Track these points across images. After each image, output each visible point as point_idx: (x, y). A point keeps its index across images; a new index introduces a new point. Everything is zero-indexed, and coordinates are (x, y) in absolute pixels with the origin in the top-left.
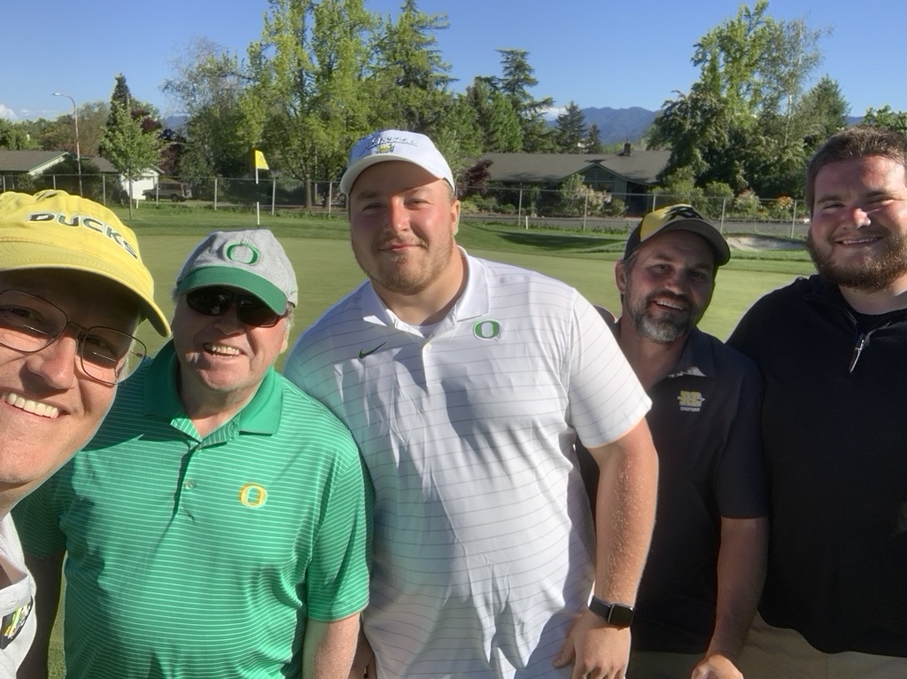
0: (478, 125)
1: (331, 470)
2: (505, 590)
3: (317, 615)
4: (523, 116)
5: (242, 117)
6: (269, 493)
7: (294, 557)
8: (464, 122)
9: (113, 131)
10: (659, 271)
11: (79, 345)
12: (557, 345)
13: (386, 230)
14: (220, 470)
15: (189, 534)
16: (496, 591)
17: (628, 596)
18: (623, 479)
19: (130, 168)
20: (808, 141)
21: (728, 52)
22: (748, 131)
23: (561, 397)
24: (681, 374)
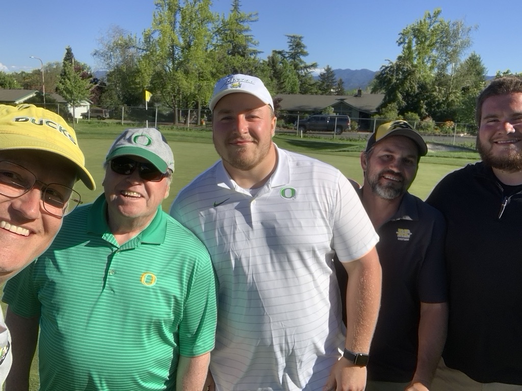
0: (274, 78)
1: (194, 268)
2: (292, 342)
3: (185, 353)
4: (300, 73)
5: (139, 71)
6: (157, 278)
7: (172, 317)
9: (64, 79)
10: (386, 158)
11: (42, 194)
12: (328, 203)
13: (234, 132)
14: (130, 264)
15: (112, 300)
16: (287, 343)
17: (365, 349)
18: (363, 282)
19: (74, 100)
20: (463, 89)
21: (418, 38)
22: (429, 84)
23: (329, 233)
24: (399, 219)
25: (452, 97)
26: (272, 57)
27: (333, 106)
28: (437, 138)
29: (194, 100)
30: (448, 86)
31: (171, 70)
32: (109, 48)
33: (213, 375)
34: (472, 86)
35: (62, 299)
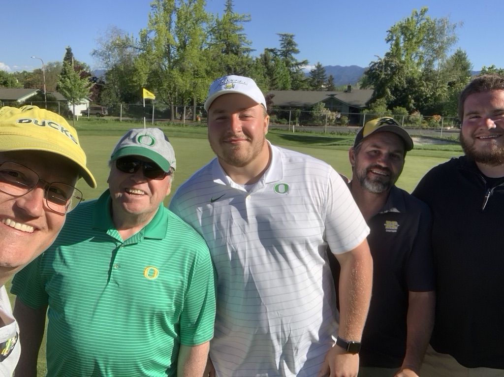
0: (266, 75)
1: (194, 261)
2: (288, 331)
3: (185, 342)
4: (291, 70)
5: (136, 70)
6: (160, 272)
7: (174, 308)
8: (259, 73)
9: (65, 78)
10: (373, 154)
11: (45, 193)
12: (320, 198)
13: (228, 132)
14: (133, 258)
15: (116, 293)
16: (283, 331)
17: (357, 337)
18: (354, 273)
19: (74, 98)
20: (450, 84)
21: (405, 35)
22: (416, 79)
23: (321, 226)
24: (387, 212)
25: (439, 92)
26: (265, 55)
27: (324, 102)
28: (424, 131)
29: (189, 97)
30: (435, 81)
31: (167, 68)
32: (107, 47)
33: (213, 362)
34: (458, 81)
35: (69, 292)
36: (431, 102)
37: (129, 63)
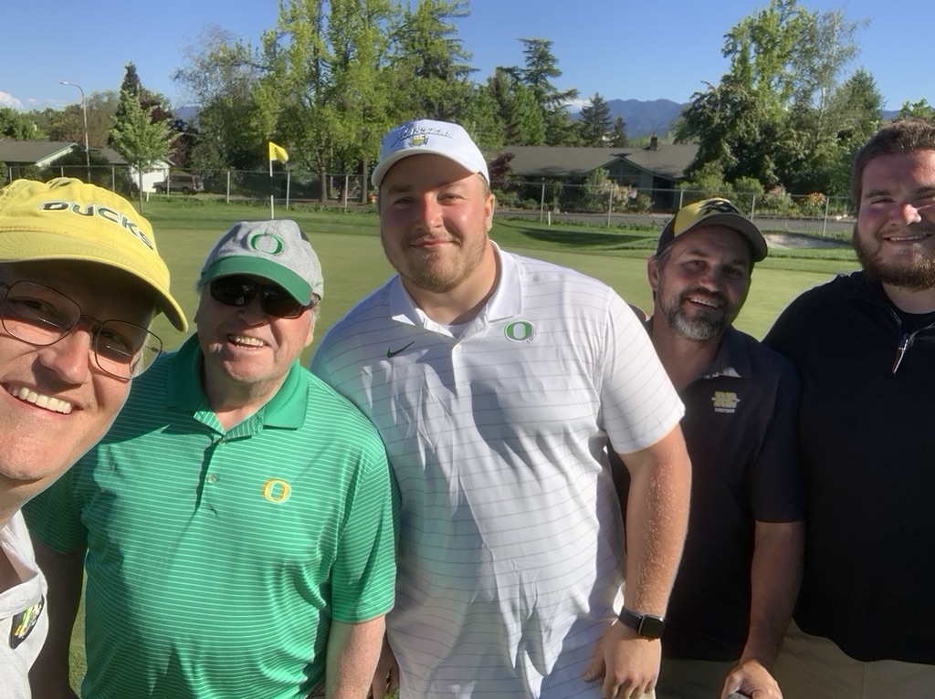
0: (499, 117)
1: (357, 467)
2: (532, 596)
3: (340, 616)
4: (546, 108)
5: (256, 107)
6: (293, 488)
7: (319, 555)
8: (485, 114)
9: (123, 122)
10: (693, 267)
11: (93, 340)
12: (591, 348)
13: (417, 226)
14: (244, 464)
15: (211, 528)
16: (523, 597)
17: (659, 609)
18: (655, 488)
19: (141, 160)
20: (841, 135)
21: (759, 43)
22: (779, 125)
23: (594, 402)
24: (717, 375)
25: (821, 149)
26: (496, 79)
27: (606, 167)
28: (792, 223)
29: (355, 158)
30: (813, 129)
31: (313, 104)
32: (202, 65)
34: (857, 129)
35: (124, 525)
36: (807, 168)
37: (243, 95)
